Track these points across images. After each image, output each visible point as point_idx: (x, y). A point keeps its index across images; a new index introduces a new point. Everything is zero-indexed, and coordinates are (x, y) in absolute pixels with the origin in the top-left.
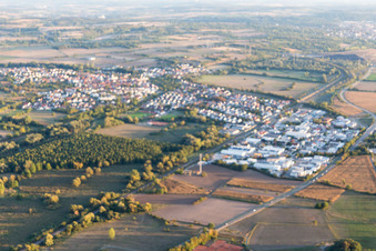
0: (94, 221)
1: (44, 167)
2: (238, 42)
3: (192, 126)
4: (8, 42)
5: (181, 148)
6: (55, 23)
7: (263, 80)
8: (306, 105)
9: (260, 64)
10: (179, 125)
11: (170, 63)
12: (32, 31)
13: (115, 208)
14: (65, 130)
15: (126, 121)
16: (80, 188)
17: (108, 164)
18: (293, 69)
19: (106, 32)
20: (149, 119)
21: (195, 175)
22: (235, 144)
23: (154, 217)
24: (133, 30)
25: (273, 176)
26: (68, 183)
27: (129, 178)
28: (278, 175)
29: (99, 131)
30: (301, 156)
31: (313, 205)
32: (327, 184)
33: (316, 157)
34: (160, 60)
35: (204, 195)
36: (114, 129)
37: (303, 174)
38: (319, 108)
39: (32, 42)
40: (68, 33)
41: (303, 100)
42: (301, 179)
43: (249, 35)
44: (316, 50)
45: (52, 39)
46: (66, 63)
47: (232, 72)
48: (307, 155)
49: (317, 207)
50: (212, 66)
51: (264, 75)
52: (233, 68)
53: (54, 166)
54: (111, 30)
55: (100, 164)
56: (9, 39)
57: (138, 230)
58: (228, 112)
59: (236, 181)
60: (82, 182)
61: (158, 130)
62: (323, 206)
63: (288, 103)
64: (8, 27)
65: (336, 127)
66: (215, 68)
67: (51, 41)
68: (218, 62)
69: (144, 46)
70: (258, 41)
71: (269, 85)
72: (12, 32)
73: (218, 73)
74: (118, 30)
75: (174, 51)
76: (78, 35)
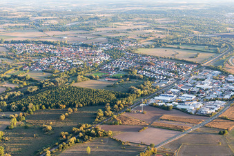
0: (76, 142)
1: (41, 108)
2: (160, 27)
3: (134, 81)
4: (10, 27)
5: (128, 96)
6: (40, 15)
7: (177, 51)
8: (208, 68)
9: (175, 41)
10: (125, 80)
11: (116, 40)
12: (25, 19)
13: (89, 134)
14: (52, 84)
15: (91, 78)
16: (65, 121)
18: (197, 44)
19: (73, 20)
20: (106, 77)
21: (139, 112)
22: (163, 93)
23: (115, 140)
24: (90, 19)
25: (190, 114)
26: (57, 118)
27: (96, 114)
28: (193, 113)
29: (74, 84)
30: (207, 101)
31: (218, 132)
32: (225, 119)
33: (217, 101)
34: (110, 38)
35: (146, 126)
36: (83, 83)
37: (209, 112)
38: (217, 70)
39: (26, 27)
40: (48, 21)
41: (205, 64)
42: (208, 115)
43: (167, 22)
44: (211, 32)
45: (39, 25)
46: (49, 40)
47: (157, 46)
48: (211, 100)
49: (220, 134)
50: (143, 42)
51: (179, 48)
52: (158, 44)
53: (47, 107)
54: (77, 19)
55: (77, 106)
56: (10, 25)
57: (105, 148)
58: (157, 72)
59: (165, 116)
60: (66, 117)
61: (112, 83)
62: (224, 132)
63: (195, 66)
64: (9, 17)
65: (229, 82)
66: (146, 43)
67: (38, 26)
68: (147, 39)
69: (98, 29)
70: (173, 26)
71: (182, 54)
72: (12, 20)
73: (148, 47)
74: (81, 19)
75: (119, 32)
76: (55, 22)
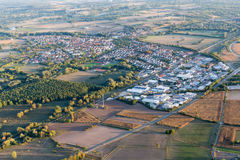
1: (8, 103)
2: (181, 13)
3: (120, 71)
6: (78, 7)
7: (185, 37)
8: (203, 55)
9: (188, 27)
10: (112, 71)
11: (131, 29)
12: (62, 12)
13: (31, 134)
14: (38, 77)
15: (81, 69)
16: (22, 118)
17: (48, 100)
18: (209, 30)
19: (104, 10)
20: (95, 68)
21: (101, 108)
22: (139, 85)
24: (121, 8)
25: (151, 109)
26: (14, 115)
28: (155, 107)
29: (59, 78)
30: (178, 93)
31: (165, 130)
32: (183, 114)
33: (187, 93)
34: (126, 27)
35: (97, 124)
36: (69, 77)
37: (171, 105)
38: (210, 57)
39: (59, 19)
40: (81, 13)
41: (202, 51)
42: (169, 110)
43: (191, 8)
45: (71, 17)
46: (69, 31)
47: (168, 33)
48: (182, 92)
49: (166, 133)
50: (157, 30)
51: (187, 34)
52: (170, 30)
53: (14, 103)
54: (107, 9)
55: (43, 101)
56: (46, 18)
58: (148, 61)
59: (125, 112)
60: (25, 114)
61: (97, 75)
63: (191, 53)
64: (49, 10)
65: (214, 70)
68: (162, 26)
69: (122, 18)
70: (194, 11)
71: (186, 41)
72: (49, 13)
73: (159, 34)
74: (112, 9)
75: (138, 21)
76: (86, 13)
